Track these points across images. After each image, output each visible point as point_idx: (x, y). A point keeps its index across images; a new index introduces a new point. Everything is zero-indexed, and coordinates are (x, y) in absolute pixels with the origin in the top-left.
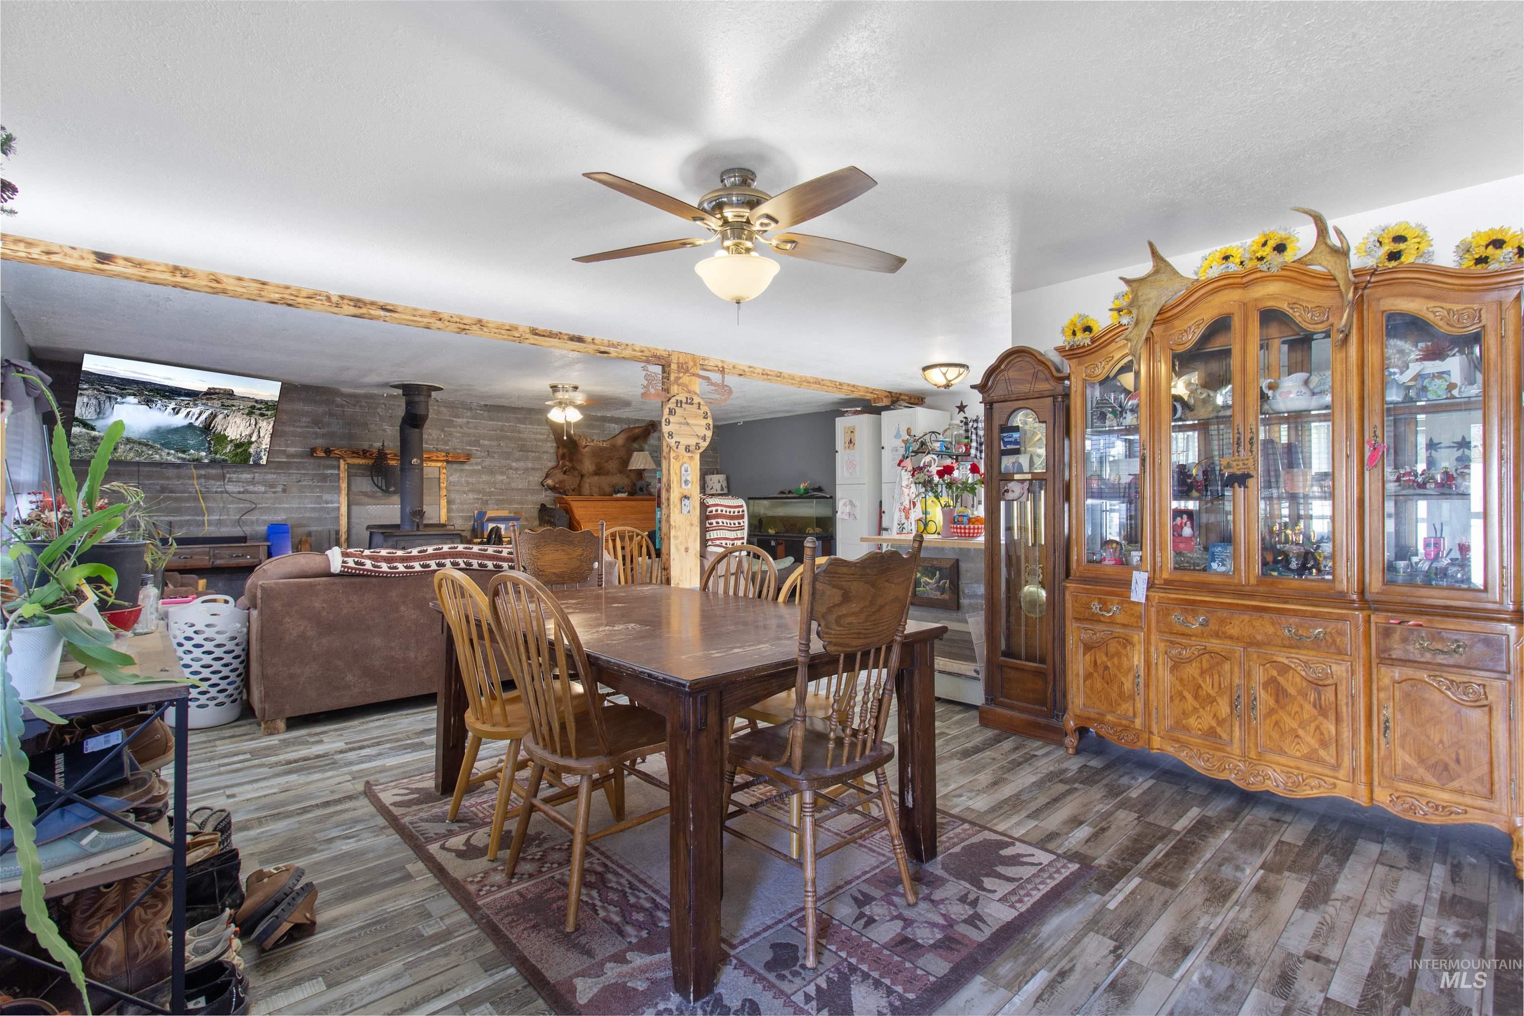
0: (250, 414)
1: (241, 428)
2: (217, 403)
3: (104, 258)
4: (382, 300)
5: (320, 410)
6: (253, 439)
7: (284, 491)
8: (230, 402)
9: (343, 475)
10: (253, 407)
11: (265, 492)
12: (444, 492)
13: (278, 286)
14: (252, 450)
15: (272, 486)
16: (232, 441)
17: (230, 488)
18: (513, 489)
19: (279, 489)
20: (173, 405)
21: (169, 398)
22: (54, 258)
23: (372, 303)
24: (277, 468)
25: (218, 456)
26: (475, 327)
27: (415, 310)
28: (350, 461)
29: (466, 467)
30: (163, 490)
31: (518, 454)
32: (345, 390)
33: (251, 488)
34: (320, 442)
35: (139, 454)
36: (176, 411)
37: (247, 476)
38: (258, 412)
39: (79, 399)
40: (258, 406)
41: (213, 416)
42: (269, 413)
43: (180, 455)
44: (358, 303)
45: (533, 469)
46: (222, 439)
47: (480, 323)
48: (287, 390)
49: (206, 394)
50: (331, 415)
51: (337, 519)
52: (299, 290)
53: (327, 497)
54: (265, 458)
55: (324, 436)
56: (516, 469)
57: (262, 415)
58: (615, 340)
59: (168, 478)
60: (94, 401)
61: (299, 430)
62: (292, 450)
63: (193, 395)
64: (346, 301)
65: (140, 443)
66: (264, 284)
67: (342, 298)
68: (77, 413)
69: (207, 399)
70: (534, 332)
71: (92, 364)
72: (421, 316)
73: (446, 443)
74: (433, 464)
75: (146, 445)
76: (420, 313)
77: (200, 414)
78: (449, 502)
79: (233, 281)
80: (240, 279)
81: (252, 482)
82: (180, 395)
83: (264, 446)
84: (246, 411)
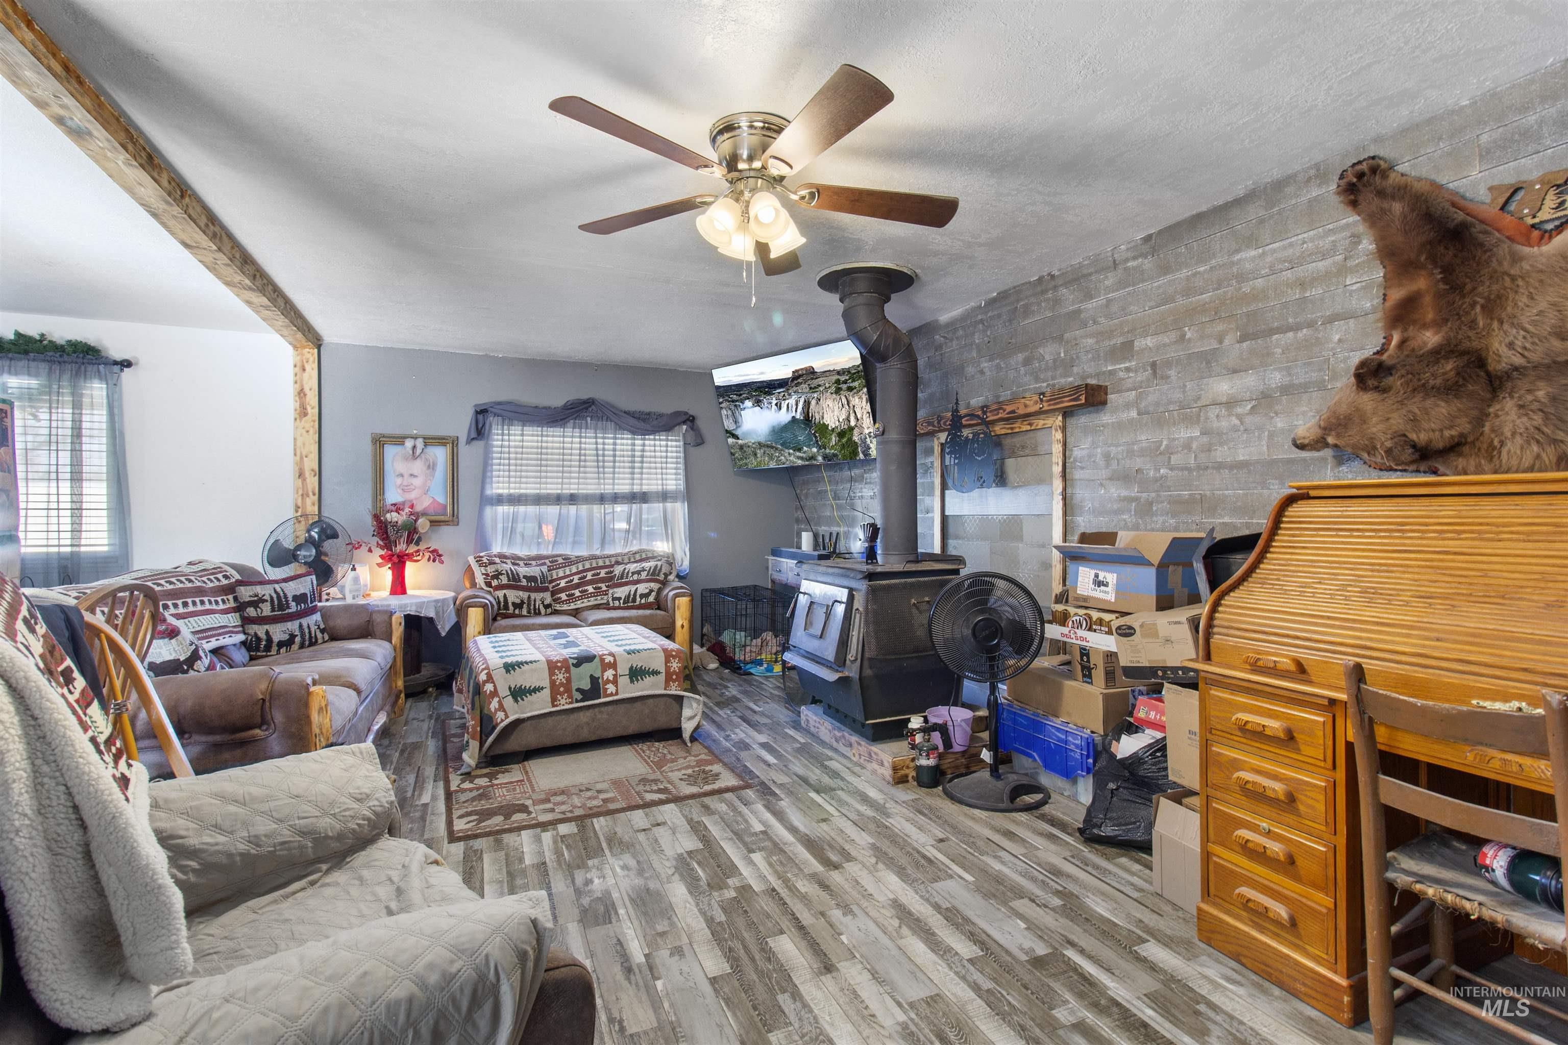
0: (838, 391)
1: (836, 413)
2: (804, 387)
6: (853, 423)
8: (815, 383)
9: (937, 462)
10: (838, 382)
14: (856, 438)
16: (833, 430)
20: (774, 402)
21: (769, 393)
25: (828, 451)
28: (940, 438)
29: (1103, 416)
35: (772, 458)
36: (779, 407)
38: (844, 386)
39: (721, 412)
40: (843, 378)
41: (807, 404)
42: (856, 384)
43: (800, 454)
46: (823, 429)
49: (792, 380)
54: (873, 445)
57: (850, 389)
60: (730, 413)
63: (784, 384)
65: (768, 446)
68: (724, 426)
69: (797, 385)
71: (719, 377)
73: (1068, 369)
74: (1040, 423)
75: (772, 447)
77: (797, 404)
82: (775, 388)
83: (867, 431)
84: (833, 389)
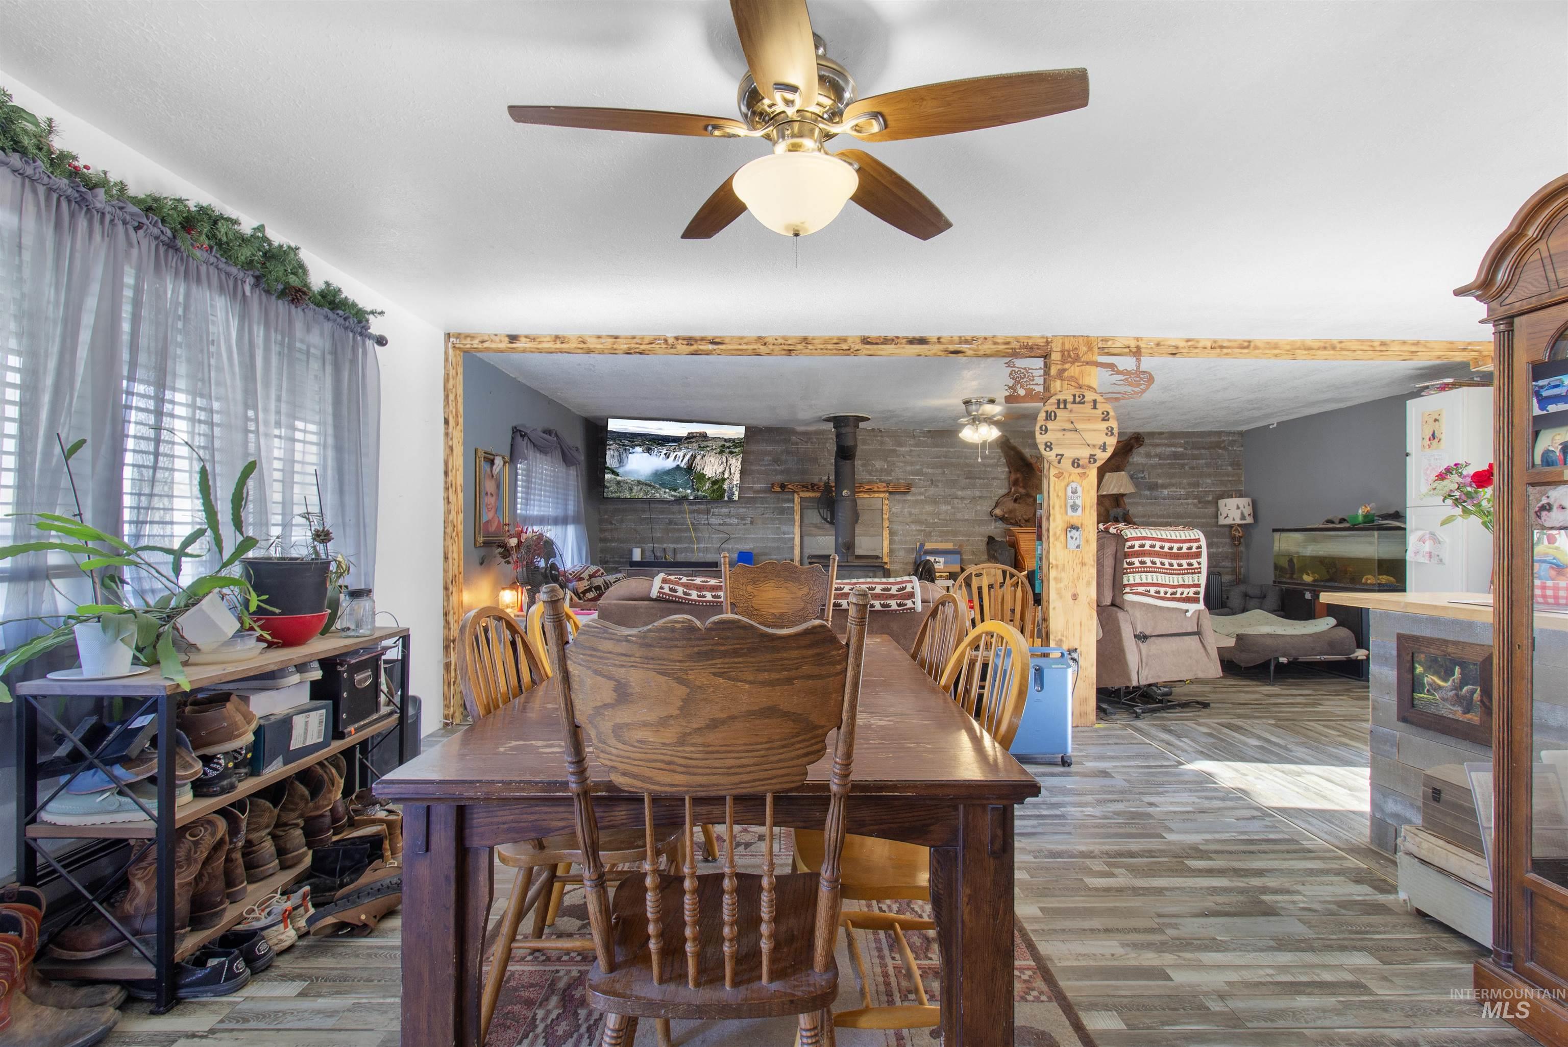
0: (721, 452)
1: (716, 466)
2: (696, 446)
3: (513, 338)
4: (710, 334)
5: (779, 448)
6: (726, 476)
7: (752, 523)
8: (705, 444)
9: (797, 508)
10: (723, 446)
11: (738, 524)
12: (886, 524)
13: (626, 338)
14: (725, 487)
15: (743, 519)
16: (709, 479)
17: (713, 520)
18: (958, 520)
19: (748, 521)
20: (664, 451)
21: (662, 445)
22: (486, 345)
23: (703, 339)
24: (746, 503)
25: (700, 493)
26: (799, 347)
27: (742, 338)
28: (803, 494)
29: (909, 497)
30: (671, 522)
31: (964, 482)
32: (800, 429)
33: (728, 520)
34: (779, 478)
35: (646, 493)
36: (667, 456)
37: (725, 510)
38: (728, 450)
39: (608, 452)
40: (727, 445)
41: (693, 457)
42: (736, 450)
43: (673, 493)
44: (690, 341)
45: (980, 497)
46: (701, 477)
47: (805, 340)
48: (752, 432)
49: (687, 438)
50: (788, 452)
51: (793, 548)
52: (642, 338)
53: (784, 528)
54: (737, 493)
55: (782, 472)
56: (963, 498)
57: (731, 452)
58: (968, 334)
59: (673, 513)
60: (617, 454)
61: (763, 468)
62: (757, 486)
63: (677, 441)
64: (680, 341)
65: (646, 484)
66: (616, 338)
67: (677, 338)
68: (607, 465)
69: (688, 443)
70: (866, 341)
71: (614, 425)
72: (747, 344)
73: (889, 472)
74: (876, 495)
75: (650, 486)
76: (745, 340)
77: (684, 457)
78: (892, 534)
79: (596, 340)
80: (599, 337)
81: (729, 516)
82: (669, 442)
83: (735, 483)
84: (719, 450)
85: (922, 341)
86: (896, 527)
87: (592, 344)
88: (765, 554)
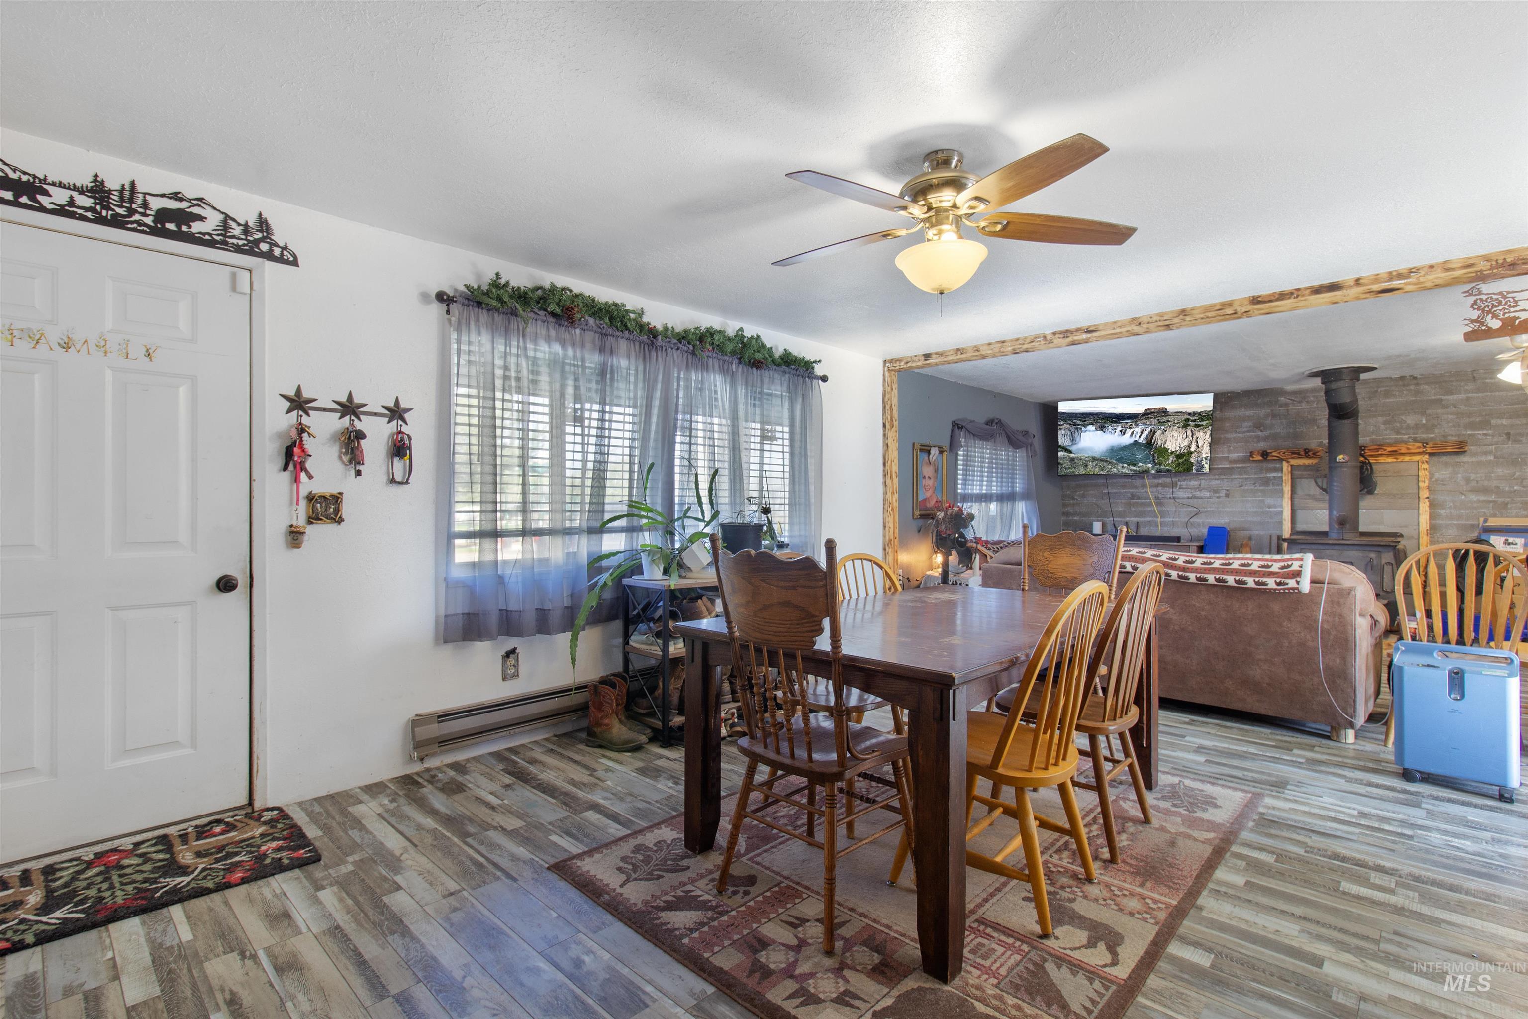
0: (1185, 426)
1: (1179, 440)
2: (1154, 421)
3: (927, 356)
4: (1085, 324)
5: (1262, 412)
6: (1193, 449)
7: (1227, 496)
8: (1165, 419)
9: (1287, 478)
10: (1187, 420)
11: (1210, 497)
12: (1424, 493)
13: (1012, 341)
14: (1193, 460)
15: (1216, 491)
16: (1172, 453)
17: (1181, 494)
19: (1223, 493)
20: (1119, 428)
21: (1116, 423)
22: (909, 365)
23: (1078, 330)
24: (1221, 474)
25: (1162, 467)
26: (1176, 321)
27: (1115, 323)
28: (1295, 462)
30: (1133, 496)
32: (1289, 388)
33: (1198, 494)
34: (1262, 445)
35: (1103, 469)
36: (1123, 433)
37: (1194, 483)
38: (1193, 424)
39: (1060, 432)
40: (1192, 418)
41: (1153, 433)
42: (1204, 423)
43: (1132, 468)
44: (1066, 333)
46: (1163, 451)
47: (1183, 312)
48: (1222, 399)
49: (1144, 415)
50: (1274, 416)
51: (1281, 523)
52: (1025, 339)
53: (1269, 501)
54: (1207, 467)
55: (1266, 439)
57: (1197, 426)
59: (1136, 487)
60: (1068, 433)
61: (1241, 435)
62: (1234, 456)
63: (1133, 417)
64: (1057, 336)
65: (1102, 460)
66: (1003, 342)
67: (1054, 334)
68: (1060, 443)
69: (1146, 419)
70: (1256, 300)
71: (1064, 407)
72: (1120, 327)
73: (1427, 428)
74: (1407, 458)
75: (1106, 461)
76: (1119, 324)
77: (1142, 433)
78: (1432, 505)
79: (986, 347)
80: (990, 344)
81: (1199, 488)
82: (1124, 419)
83: (1204, 456)
84: (1182, 424)
85: (1333, 287)
86: (1441, 497)
87: (985, 351)
88: (1244, 529)
